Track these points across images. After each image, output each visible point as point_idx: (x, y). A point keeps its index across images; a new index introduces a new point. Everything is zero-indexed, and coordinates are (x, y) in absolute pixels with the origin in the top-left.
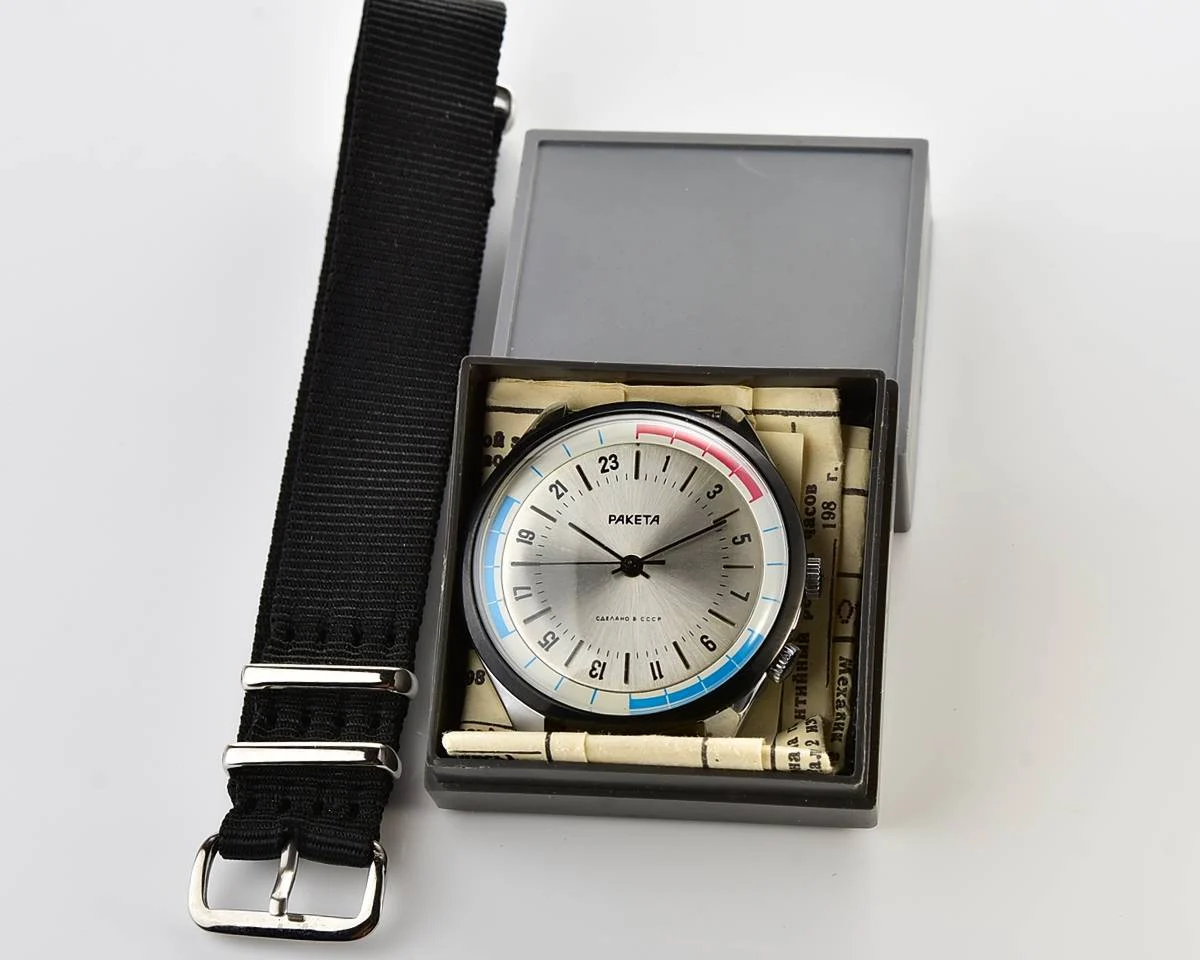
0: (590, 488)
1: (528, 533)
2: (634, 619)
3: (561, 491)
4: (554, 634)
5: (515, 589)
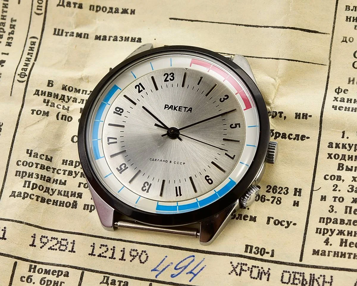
0: (157, 89)
1: (120, 109)
2: (171, 162)
3: (141, 89)
4: (125, 166)
5: (109, 138)
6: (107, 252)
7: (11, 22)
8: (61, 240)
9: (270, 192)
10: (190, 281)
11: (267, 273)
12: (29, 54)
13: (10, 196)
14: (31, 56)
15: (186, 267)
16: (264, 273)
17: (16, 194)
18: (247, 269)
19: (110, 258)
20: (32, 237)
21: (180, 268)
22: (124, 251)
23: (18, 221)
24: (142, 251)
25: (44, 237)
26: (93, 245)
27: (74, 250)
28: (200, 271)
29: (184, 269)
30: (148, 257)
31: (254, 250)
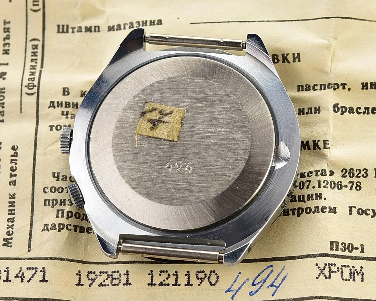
6: (169, 278)
7: (5, 25)
8: (111, 273)
9: (346, 177)
10: (273, 295)
11: (360, 273)
12: (32, 60)
13: (43, 230)
14: (36, 63)
15: (265, 281)
16: (357, 272)
17: (49, 227)
18: (336, 270)
19: (173, 285)
20: (77, 274)
21: (258, 283)
22: (189, 275)
23: (58, 258)
24: (211, 272)
25: (91, 273)
26: (151, 272)
27: (129, 282)
28: (282, 282)
29: (263, 283)
30: (218, 277)
31: (340, 247)
